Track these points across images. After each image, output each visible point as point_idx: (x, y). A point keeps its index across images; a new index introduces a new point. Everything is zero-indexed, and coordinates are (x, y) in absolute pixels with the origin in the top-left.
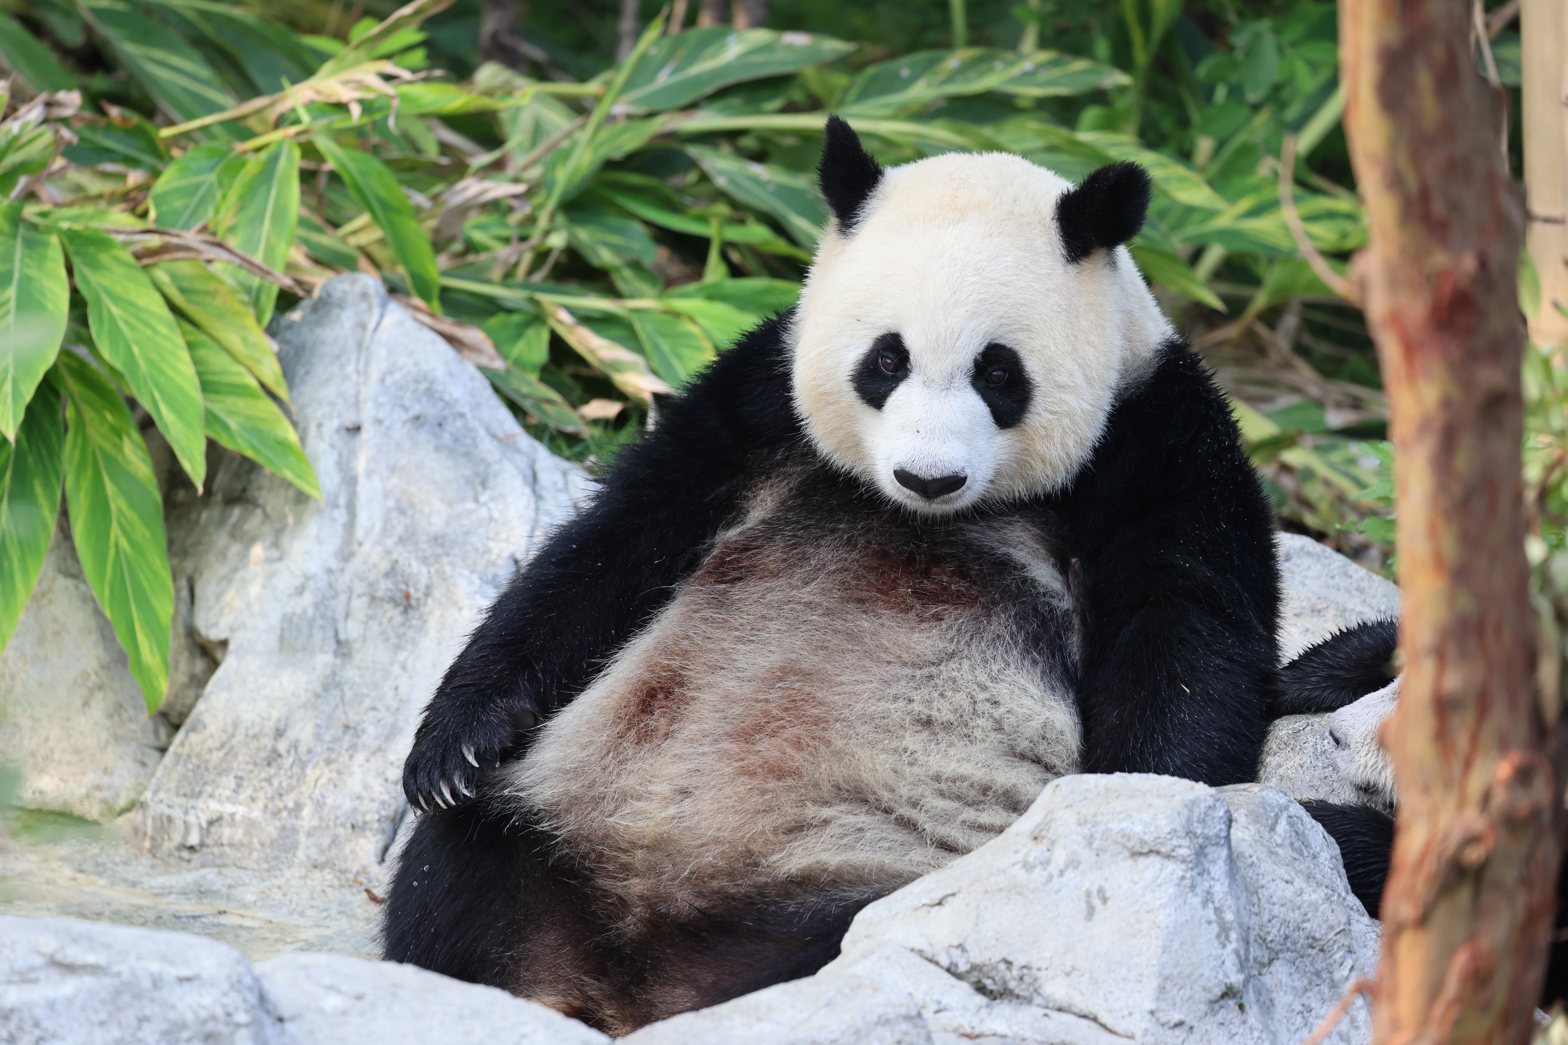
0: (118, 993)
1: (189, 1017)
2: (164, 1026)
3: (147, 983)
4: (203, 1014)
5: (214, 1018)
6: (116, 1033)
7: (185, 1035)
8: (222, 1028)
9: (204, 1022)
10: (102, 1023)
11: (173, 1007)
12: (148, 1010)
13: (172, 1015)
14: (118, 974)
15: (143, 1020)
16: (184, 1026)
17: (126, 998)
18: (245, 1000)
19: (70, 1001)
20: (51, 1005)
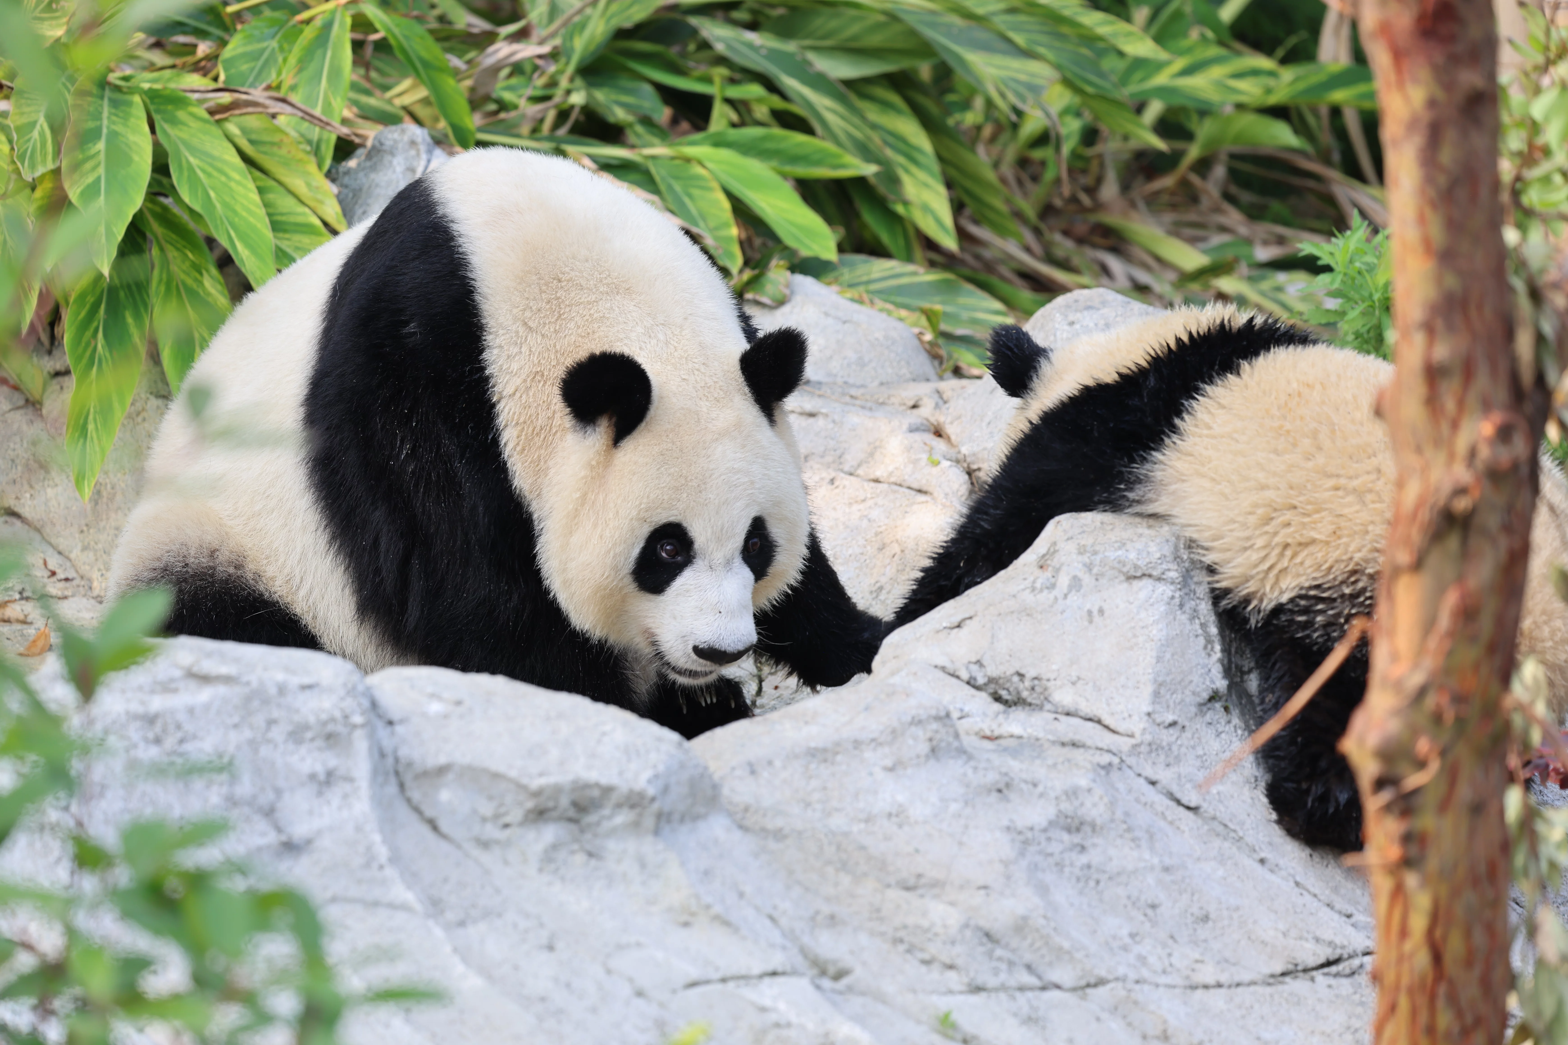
0: (248, 699)
1: (312, 719)
2: (290, 728)
3: (273, 691)
4: (324, 717)
5: (333, 720)
6: (247, 734)
7: (309, 735)
8: (340, 728)
9: (325, 724)
10: (236, 726)
11: (297, 711)
12: (276, 714)
13: (296, 718)
14: (248, 683)
15: (271, 722)
16: (306, 727)
17: (256, 704)
18: (360, 705)
19: (207, 707)
20: (191, 711)
